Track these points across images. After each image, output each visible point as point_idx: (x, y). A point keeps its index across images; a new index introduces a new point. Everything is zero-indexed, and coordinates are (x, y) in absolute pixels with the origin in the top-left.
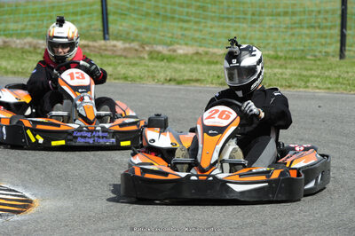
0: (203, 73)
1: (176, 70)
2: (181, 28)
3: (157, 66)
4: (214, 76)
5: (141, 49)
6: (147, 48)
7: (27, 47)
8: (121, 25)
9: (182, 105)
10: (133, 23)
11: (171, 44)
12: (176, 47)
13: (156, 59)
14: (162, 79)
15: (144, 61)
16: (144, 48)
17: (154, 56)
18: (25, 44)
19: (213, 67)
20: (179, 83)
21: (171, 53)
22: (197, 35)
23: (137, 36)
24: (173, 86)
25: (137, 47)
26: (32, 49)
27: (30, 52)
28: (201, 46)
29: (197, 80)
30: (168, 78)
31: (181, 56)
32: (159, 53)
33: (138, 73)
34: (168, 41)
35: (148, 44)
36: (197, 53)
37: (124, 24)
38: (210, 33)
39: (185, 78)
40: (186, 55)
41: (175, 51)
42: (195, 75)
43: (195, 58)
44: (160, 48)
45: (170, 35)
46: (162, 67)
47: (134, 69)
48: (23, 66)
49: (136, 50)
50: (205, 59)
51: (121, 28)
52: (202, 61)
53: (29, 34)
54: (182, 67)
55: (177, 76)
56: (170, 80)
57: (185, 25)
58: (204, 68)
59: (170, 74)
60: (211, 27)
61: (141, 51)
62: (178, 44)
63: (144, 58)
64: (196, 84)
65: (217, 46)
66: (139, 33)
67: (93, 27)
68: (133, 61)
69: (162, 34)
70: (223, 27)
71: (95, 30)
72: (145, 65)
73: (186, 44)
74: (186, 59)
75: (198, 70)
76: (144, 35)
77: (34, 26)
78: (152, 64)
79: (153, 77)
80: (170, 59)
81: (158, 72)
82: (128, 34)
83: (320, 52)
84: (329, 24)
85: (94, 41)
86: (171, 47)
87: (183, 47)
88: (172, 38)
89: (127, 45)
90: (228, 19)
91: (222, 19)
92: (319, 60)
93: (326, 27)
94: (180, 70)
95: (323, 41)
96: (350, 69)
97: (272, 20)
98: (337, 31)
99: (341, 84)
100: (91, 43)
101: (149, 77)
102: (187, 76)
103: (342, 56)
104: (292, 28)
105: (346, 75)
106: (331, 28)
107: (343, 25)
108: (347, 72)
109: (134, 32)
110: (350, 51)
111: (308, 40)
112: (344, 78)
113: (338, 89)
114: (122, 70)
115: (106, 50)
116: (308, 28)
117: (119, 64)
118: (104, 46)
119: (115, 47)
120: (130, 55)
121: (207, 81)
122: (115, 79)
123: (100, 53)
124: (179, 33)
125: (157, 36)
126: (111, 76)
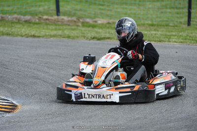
0: (112, 34)
1: (97, 32)
2: (100, 9)
3: (85, 30)
5: (77, 21)
6: (81, 20)
7: (14, 20)
10: (73, 6)
11: (95, 17)
12: (97, 19)
13: (86, 26)
14: (89, 38)
15: (79, 28)
16: (79, 20)
17: (84, 24)
18: (13, 18)
20: (99, 39)
21: (94, 23)
22: (109, 13)
23: (75, 13)
24: (95, 41)
26: (17, 21)
27: (16, 23)
28: (111, 19)
29: (109, 38)
30: (93, 37)
31: (100, 24)
32: (87, 23)
33: (76, 35)
34: (93, 16)
36: (109, 23)
38: (116, 12)
39: (102, 37)
40: (102, 24)
41: (96, 22)
42: (107, 35)
43: (108, 25)
44: (88, 20)
46: (89, 31)
47: (74, 32)
48: (12, 31)
49: (75, 21)
50: (113, 26)
51: (66, 9)
52: (111, 27)
53: (15, 13)
54: (100, 30)
55: (97, 36)
56: (94, 38)
57: (102, 7)
58: (113, 31)
59: (93, 34)
60: (117, 8)
62: (99, 18)
63: (80, 25)
64: (108, 40)
66: (77, 12)
68: (73, 27)
69: (89, 12)
70: (123, 8)
71: (52, 10)
72: (80, 30)
73: (103, 18)
74: (102, 26)
75: (109, 33)
76: (79, 13)
77: (18, 8)
78: (83, 29)
79: (84, 37)
80: (93, 26)
81: (87, 33)
82: (70, 12)
83: (177, 22)
84: (182, 6)
85: (52, 16)
86: (94, 20)
87: (101, 19)
88: (94, 14)
89: (70, 19)
90: (126, 4)
91: (122, 4)
92: (176, 26)
93: (180, 8)
94: (99, 33)
95: (178, 16)
96: (193, 31)
97: (150, 4)
98: (186, 10)
99: (188, 39)
100: (50, 18)
101: (82, 36)
102: (103, 35)
103: (189, 24)
104: (161, 9)
105: (191, 35)
106: (183, 8)
107: (190, 7)
108: (192, 33)
109: (73, 12)
110: (193, 21)
111: (170, 15)
112: (190, 37)
113: (186, 42)
114: (67, 33)
115: (58, 22)
116: (170, 8)
117: (65, 29)
118: (57, 19)
119: (63, 19)
120: (71, 24)
121: (114, 38)
122: (63, 38)
123: (55, 23)
124: (99, 12)
125: (87, 14)
126: (61, 35)
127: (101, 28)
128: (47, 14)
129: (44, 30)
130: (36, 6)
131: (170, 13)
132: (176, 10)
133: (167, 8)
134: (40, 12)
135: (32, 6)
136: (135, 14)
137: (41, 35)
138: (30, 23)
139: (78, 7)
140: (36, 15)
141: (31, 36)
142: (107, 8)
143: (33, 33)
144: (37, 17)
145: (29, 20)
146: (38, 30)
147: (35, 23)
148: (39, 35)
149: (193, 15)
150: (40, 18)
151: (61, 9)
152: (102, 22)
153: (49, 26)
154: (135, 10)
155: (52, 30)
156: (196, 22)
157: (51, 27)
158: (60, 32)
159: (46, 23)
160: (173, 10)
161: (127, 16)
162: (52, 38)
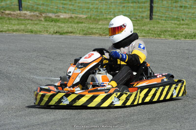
0: (74, 28)
1: (59, 27)
2: (62, 3)
3: (49, 25)
4: (80, 30)
5: (40, 15)
6: (43, 15)
8: (29, 3)
9: (63, 46)
10: (35, 1)
11: (57, 12)
12: (59, 14)
13: (49, 21)
14: (52, 32)
17: (48, 19)
19: (80, 25)
20: (61, 34)
21: (57, 17)
22: (71, 7)
24: (58, 36)
25: (38, 14)
28: (73, 13)
29: (71, 32)
30: (55, 31)
31: (62, 19)
32: (50, 17)
33: (39, 29)
34: (55, 11)
35: (44, 12)
36: (71, 17)
37: (30, 2)
38: (78, 6)
39: (65, 31)
40: (65, 19)
41: (59, 16)
42: (70, 30)
43: (70, 20)
44: (50, 15)
45: (56, 7)
46: (52, 25)
47: (36, 27)
49: (37, 16)
50: (76, 21)
51: (29, 4)
52: (74, 22)
54: (63, 25)
55: (60, 30)
56: (56, 33)
57: (64, 2)
58: (75, 26)
59: (56, 29)
60: (79, 3)
61: (40, 17)
62: (61, 12)
63: (42, 21)
64: (70, 34)
65: (82, 13)
66: (39, 7)
67: (13, 4)
68: (36, 22)
69: (51, 7)
70: (85, 3)
71: (14, 5)
72: (42, 24)
73: (65, 12)
74: (65, 21)
75: (72, 27)
76: (41, 8)
78: (46, 23)
80: (56, 21)
81: (50, 28)
82: (33, 7)
83: (139, 16)
85: (14, 11)
86: (56, 14)
87: (64, 14)
88: (57, 9)
89: (32, 13)
92: (139, 20)
93: (142, 2)
94: (62, 27)
95: (141, 10)
96: (155, 26)
98: (148, 4)
99: (151, 33)
100: (12, 13)
101: (44, 31)
103: (151, 18)
104: (123, 3)
105: (153, 29)
106: (144, 3)
107: (152, 2)
108: (154, 27)
109: (36, 6)
111: (132, 9)
112: (152, 31)
113: (149, 36)
114: (29, 27)
115: (21, 16)
116: (132, 3)
117: (28, 24)
118: (20, 14)
119: (25, 14)
120: (34, 19)
121: (77, 33)
122: (26, 32)
123: (18, 18)
124: (61, 6)
125: (49, 8)
126: (23, 30)
127: (64, 23)
128: (9, 9)
129: (6, 25)
131: (132, 7)
132: (139, 5)
133: (129, 3)
134: (3, 7)
136: (97, 8)
137: (4, 30)
139: (41, 2)
142: (70, 3)
148: (1, 30)
149: (155, 9)
150: (3, 12)
151: (24, 3)
152: (65, 17)
153: (11, 21)
154: (97, 4)
155: (14, 25)
156: (158, 16)
157: (13, 22)
158: (23, 27)
159: (9, 18)
160: (135, 4)
161: (89, 10)
162: (14, 33)
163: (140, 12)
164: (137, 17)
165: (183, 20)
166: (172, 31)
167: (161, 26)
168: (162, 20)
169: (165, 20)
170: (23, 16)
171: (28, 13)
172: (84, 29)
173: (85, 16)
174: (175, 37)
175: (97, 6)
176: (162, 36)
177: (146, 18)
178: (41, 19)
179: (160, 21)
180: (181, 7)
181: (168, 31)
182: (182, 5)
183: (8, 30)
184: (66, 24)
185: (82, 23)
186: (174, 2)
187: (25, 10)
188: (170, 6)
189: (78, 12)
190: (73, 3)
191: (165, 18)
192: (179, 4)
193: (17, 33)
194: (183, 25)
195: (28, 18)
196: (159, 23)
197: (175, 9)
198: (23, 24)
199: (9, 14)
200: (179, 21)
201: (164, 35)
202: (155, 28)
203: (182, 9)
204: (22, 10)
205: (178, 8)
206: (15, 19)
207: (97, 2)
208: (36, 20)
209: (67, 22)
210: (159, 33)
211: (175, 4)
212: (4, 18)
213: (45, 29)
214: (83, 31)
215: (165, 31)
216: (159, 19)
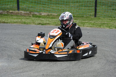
1: (41, 21)
2: (43, 7)
3: (34, 19)
6: (32, 13)
10: (27, 5)
11: (40, 12)
12: (41, 13)
13: (35, 17)
14: (37, 23)
15: (31, 18)
16: (31, 13)
17: (34, 16)
19: (53, 19)
20: (42, 25)
22: (48, 9)
23: (28, 9)
24: (40, 26)
25: (29, 13)
28: (49, 13)
29: (48, 24)
30: (39, 23)
31: (43, 16)
32: (36, 15)
33: (29, 22)
36: (48, 15)
37: (24, 5)
38: (52, 8)
39: (44, 23)
40: (45, 16)
41: (41, 14)
42: (48, 22)
43: (48, 16)
44: (36, 13)
45: (39, 9)
46: (37, 20)
47: (27, 20)
49: (28, 14)
50: (51, 17)
51: (23, 7)
52: (50, 17)
54: (43, 19)
55: (42, 22)
56: (39, 24)
57: (44, 6)
58: (50, 20)
59: (39, 22)
60: (53, 6)
61: (30, 14)
63: (31, 16)
64: (48, 25)
67: (14, 6)
69: (37, 8)
70: (57, 6)
71: (15, 7)
72: (31, 19)
73: (45, 12)
75: (48, 21)
76: (31, 9)
79: (34, 23)
80: (39, 17)
81: (35, 21)
82: (26, 8)
83: (88, 15)
84: (91, 5)
85: (15, 11)
86: (39, 13)
88: (40, 10)
89: (25, 12)
90: (58, 4)
91: (56, 4)
92: (88, 17)
93: (90, 7)
94: (43, 20)
95: (89, 11)
96: (98, 20)
97: (72, 4)
98: (94, 8)
99: (95, 25)
100: (13, 12)
101: (32, 23)
102: (45, 22)
103: (95, 16)
104: (79, 7)
105: (96, 22)
106: (92, 7)
107: (96, 6)
109: (28, 8)
110: (98, 14)
111: (84, 11)
112: (96, 23)
113: (94, 27)
114: (23, 20)
115: (19, 14)
116: (84, 7)
117: (23, 18)
118: (18, 12)
119: (21, 13)
120: (26, 16)
121: (52, 24)
122: (21, 23)
123: (17, 15)
124: (42, 8)
125: (35, 9)
126: (20, 22)
127: (44, 18)
128: (12, 10)
129: (10, 19)
130: (5, 5)
131: (84, 9)
132: (88, 8)
133: (82, 7)
134: (8, 8)
135: (3, 5)
137: (8, 22)
138: (2, 15)
139: (31, 6)
140: (6, 10)
141: (2, 22)
143: (3, 21)
144: (6, 11)
145: (1, 13)
146: (6, 19)
147: (5, 15)
148: (7, 22)
149: (97, 11)
150: (8, 11)
151: (20, 6)
152: (44, 14)
153: (13, 16)
154: (63, 7)
155: (15, 19)
156: (100, 15)
157: (14, 17)
158: (20, 20)
159: (11, 15)
160: (86, 8)
161: (59, 11)
162: (15, 24)
163: (89, 12)
164: (87, 15)
165: (114, 17)
166: (107, 24)
167: (101, 21)
168: (102, 17)
169: (104, 17)
170: (20, 14)
171: (23, 12)
172: (55, 22)
173: (56, 14)
174: (109, 27)
175: (64, 8)
176: (102, 27)
177: (92, 16)
178: (30, 15)
179: (100, 18)
180: (113, 9)
181: (105, 24)
182: (113, 8)
183: (11, 22)
184: (45, 19)
185: (54, 18)
186: (109, 7)
187: (21, 10)
188: (107, 9)
189: (52, 12)
190: (49, 7)
191: (103, 16)
192: (112, 8)
193: (16, 24)
194: (114, 20)
195: (23, 15)
196: (100, 19)
197: (109, 11)
198: (19, 19)
199: (12, 13)
200: (111, 18)
201: (103, 26)
202: (98, 22)
203: (114, 11)
204: (19, 10)
205: (112, 11)
206: (15, 16)
207: (64, 6)
208: (27, 16)
209: (46, 18)
210: (100, 25)
211: (110, 8)
212: (9, 15)
213: (33, 22)
214: (55, 23)
215: (104, 24)
216: (100, 17)
